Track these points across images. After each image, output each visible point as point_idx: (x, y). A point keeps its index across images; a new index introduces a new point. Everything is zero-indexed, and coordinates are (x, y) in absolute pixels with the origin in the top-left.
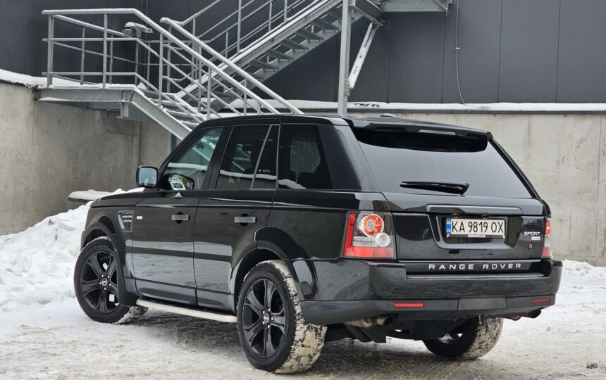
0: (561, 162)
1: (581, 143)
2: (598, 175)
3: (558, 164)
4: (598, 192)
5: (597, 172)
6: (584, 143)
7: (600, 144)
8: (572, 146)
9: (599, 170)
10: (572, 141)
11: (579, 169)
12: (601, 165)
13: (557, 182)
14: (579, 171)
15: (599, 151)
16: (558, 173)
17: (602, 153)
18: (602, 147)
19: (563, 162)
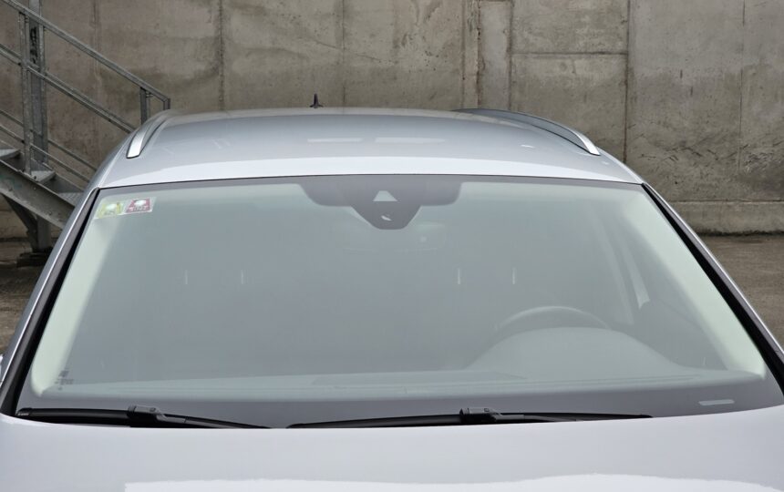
0: (400, 44)
1: (434, 10)
2: (463, 64)
3: (396, 46)
4: (463, 93)
5: (460, 60)
6: (437, 9)
7: (463, 12)
8: (417, 16)
9: (463, 57)
10: (417, 6)
11: (431, 54)
12: (467, 48)
13: (395, 78)
14: (431, 57)
15: (464, 24)
16: (396, 62)
17: (467, 25)
18: (468, 15)
19: (403, 44)
